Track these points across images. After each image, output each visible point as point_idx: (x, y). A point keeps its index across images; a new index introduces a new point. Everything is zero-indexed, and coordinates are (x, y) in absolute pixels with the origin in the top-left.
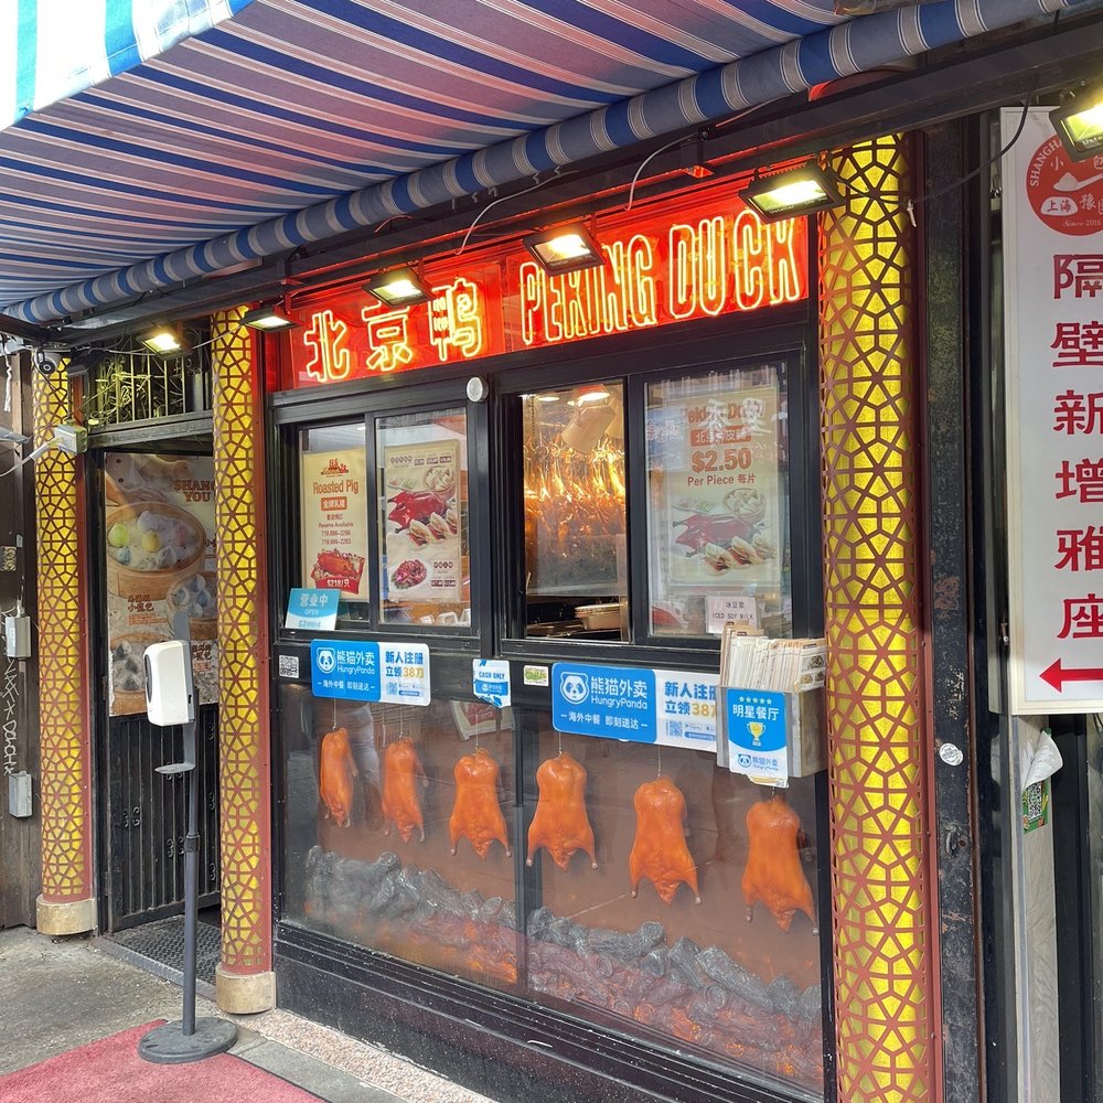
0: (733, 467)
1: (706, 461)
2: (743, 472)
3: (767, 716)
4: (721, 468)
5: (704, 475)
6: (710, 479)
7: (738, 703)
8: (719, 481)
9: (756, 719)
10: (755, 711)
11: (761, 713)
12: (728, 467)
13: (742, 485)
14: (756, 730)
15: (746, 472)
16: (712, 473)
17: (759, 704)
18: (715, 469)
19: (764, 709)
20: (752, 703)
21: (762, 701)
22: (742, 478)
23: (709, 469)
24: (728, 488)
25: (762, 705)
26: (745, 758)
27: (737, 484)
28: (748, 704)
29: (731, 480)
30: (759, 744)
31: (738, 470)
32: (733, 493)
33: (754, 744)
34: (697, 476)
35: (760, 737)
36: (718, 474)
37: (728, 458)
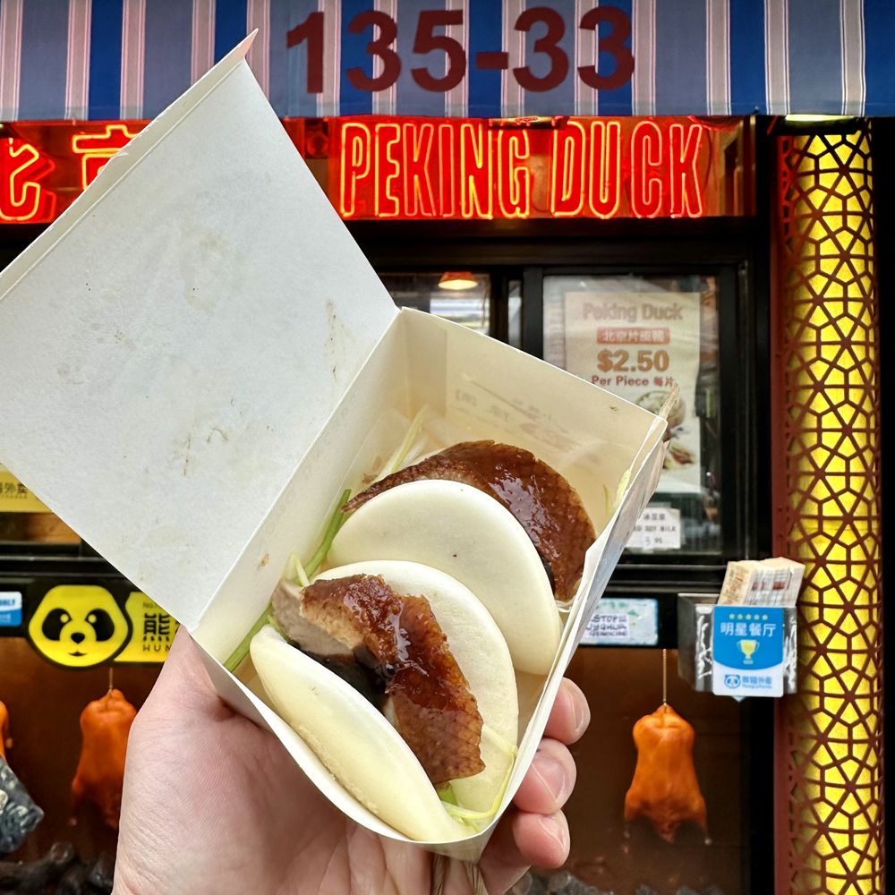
0: (648, 369)
1: (615, 361)
2: (659, 374)
3: (762, 632)
4: (633, 369)
5: (612, 374)
6: (619, 380)
7: (728, 620)
8: (631, 382)
9: (749, 637)
10: (748, 628)
11: (755, 630)
12: (642, 369)
13: (658, 388)
14: (748, 647)
15: (664, 375)
16: (622, 374)
17: (753, 620)
18: (626, 370)
19: (759, 625)
20: (744, 620)
21: (757, 617)
22: (658, 382)
23: (619, 368)
24: (642, 390)
25: (756, 622)
26: (733, 679)
27: (652, 387)
28: (740, 621)
29: (645, 382)
30: (751, 662)
31: (653, 373)
32: (647, 395)
33: (745, 662)
34: (602, 375)
35: (752, 656)
36: (630, 375)
37: (641, 360)
